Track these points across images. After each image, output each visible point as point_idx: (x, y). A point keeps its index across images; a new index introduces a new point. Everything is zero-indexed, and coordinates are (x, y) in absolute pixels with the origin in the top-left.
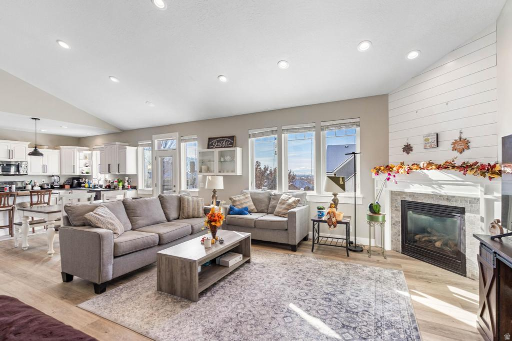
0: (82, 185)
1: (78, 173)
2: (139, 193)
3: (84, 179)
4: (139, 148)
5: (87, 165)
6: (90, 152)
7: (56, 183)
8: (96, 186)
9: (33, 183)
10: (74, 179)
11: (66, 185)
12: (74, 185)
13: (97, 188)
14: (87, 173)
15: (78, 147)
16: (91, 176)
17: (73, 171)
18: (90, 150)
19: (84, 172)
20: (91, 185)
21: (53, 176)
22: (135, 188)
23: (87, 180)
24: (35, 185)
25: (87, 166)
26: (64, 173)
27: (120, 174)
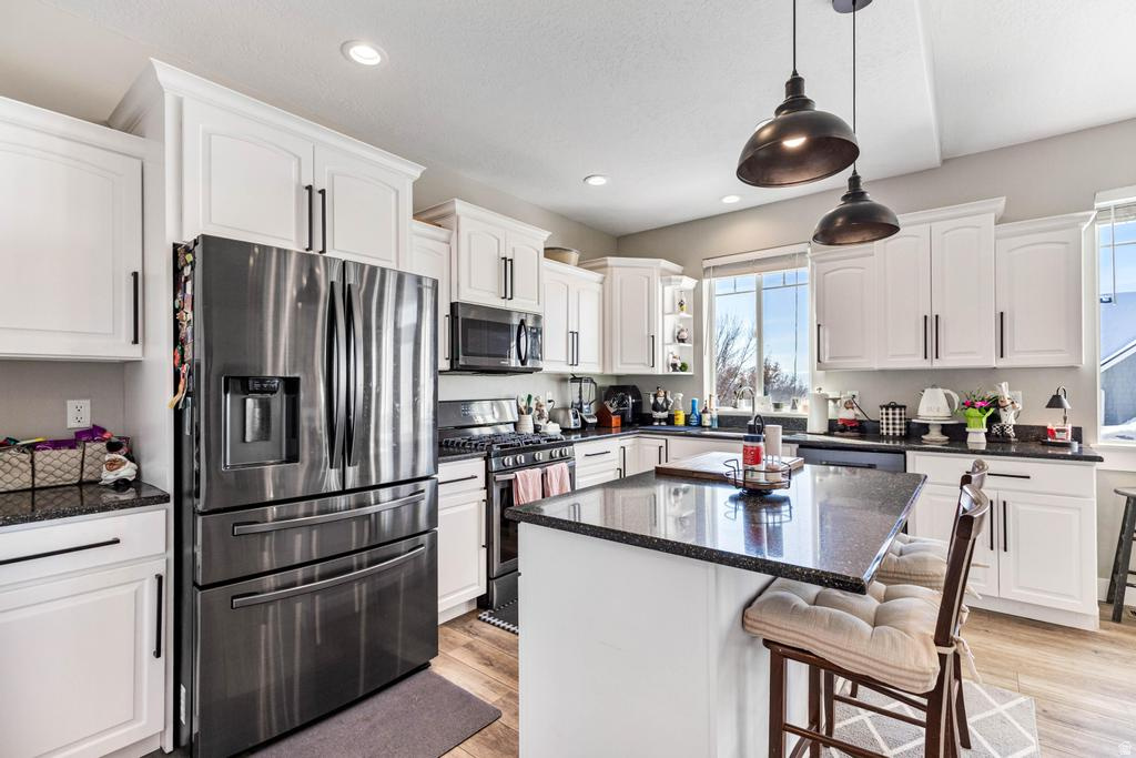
1: (660, 369)
5: (684, 335)
6: (692, 283)
7: (586, 408)
10: (621, 390)
11: (618, 413)
14: (684, 367)
15: (663, 263)
17: (647, 360)
19: (677, 364)
20: (705, 417)
24: (542, 416)
25: (682, 340)
26: (618, 368)
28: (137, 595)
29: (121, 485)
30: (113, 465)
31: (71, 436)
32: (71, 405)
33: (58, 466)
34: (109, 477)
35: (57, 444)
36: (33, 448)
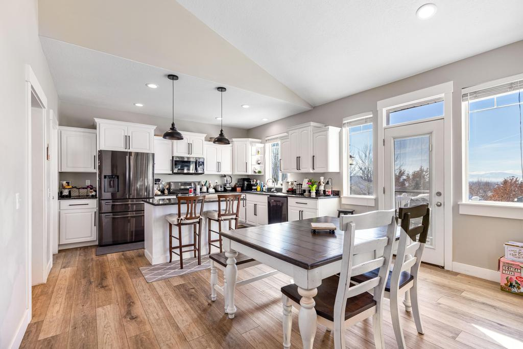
0: (254, 187)
1: (250, 172)
2: (344, 201)
3: (255, 181)
4: (344, 129)
5: (259, 162)
6: (262, 145)
7: (228, 185)
8: (272, 190)
9: (207, 184)
10: (244, 180)
11: (238, 187)
12: (245, 188)
13: (273, 192)
14: (259, 172)
15: (250, 139)
16: (263, 176)
17: (245, 170)
18: (261, 143)
19: (257, 171)
20: (264, 188)
21: (225, 176)
22: (337, 194)
23: (258, 182)
24: (210, 187)
25: (259, 164)
26: (237, 173)
27: (315, 171)
28: (92, 214)
29: (93, 196)
30: (91, 192)
31: (86, 187)
32: (87, 181)
33: (83, 192)
34: (91, 194)
35: (83, 188)
36: (79, 188)
